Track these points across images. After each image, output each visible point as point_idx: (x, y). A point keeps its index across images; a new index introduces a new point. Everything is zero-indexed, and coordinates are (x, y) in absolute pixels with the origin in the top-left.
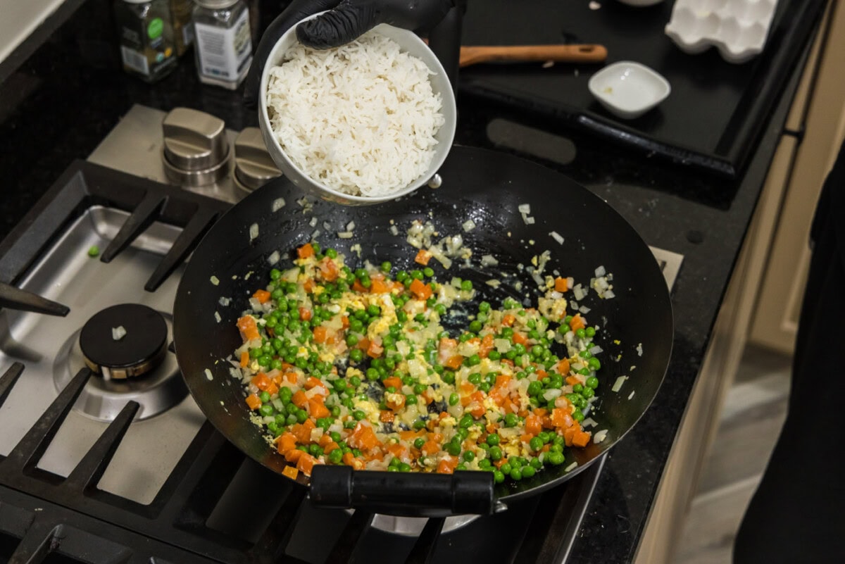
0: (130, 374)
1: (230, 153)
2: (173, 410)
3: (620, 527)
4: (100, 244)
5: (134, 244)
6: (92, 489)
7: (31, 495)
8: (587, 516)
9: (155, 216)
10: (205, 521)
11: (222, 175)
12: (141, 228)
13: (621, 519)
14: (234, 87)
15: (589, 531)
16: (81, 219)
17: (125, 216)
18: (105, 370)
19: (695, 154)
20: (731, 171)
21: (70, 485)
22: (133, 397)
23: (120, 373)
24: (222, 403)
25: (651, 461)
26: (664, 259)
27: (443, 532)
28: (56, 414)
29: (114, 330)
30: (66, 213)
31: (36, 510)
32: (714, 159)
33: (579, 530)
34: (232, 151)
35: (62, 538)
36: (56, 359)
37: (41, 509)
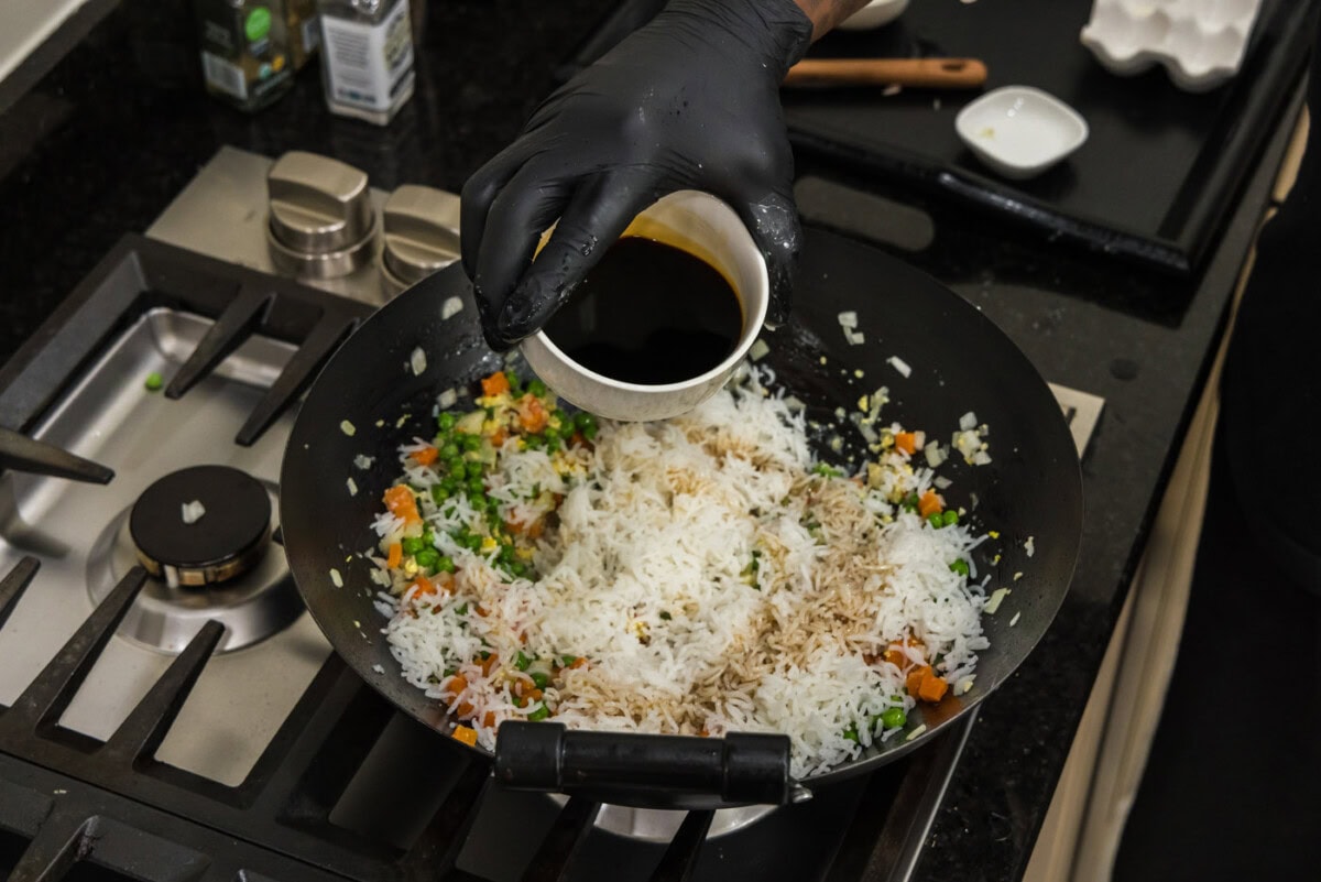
0: (211, 578)
1: (376, 226)
2: (279, 637)
3: (995, 831)
4: (165, 371)
5: (220, 370)
6: (146, 761)
7: (46, 768)
8: (941, 813)
9: (253, 326)
10: (328, 813)
11: (363, 258)
12: (231, 346)
13: (996, 819)
14: (383, 120)
15: (945, 837)
16: (134, 329)
17: (206, 325)
18: (170, 571)
19: (1126, 236)
20: (1182, 265)
21: (112, 753)
22: (216, 614)
23: (194, 577)
24: (358, 624)
25: (1047, 728)
26: (1072, 403)
27: (710, 835)
28: (90, 639)
29: (185, 507)
30: (111, 319)
31: (56, 792)
32: (1155, 245)
33: (928, 837)
34: (380, 222)
35: (98, 839)
36: (92, 552)
37: (64, 792)
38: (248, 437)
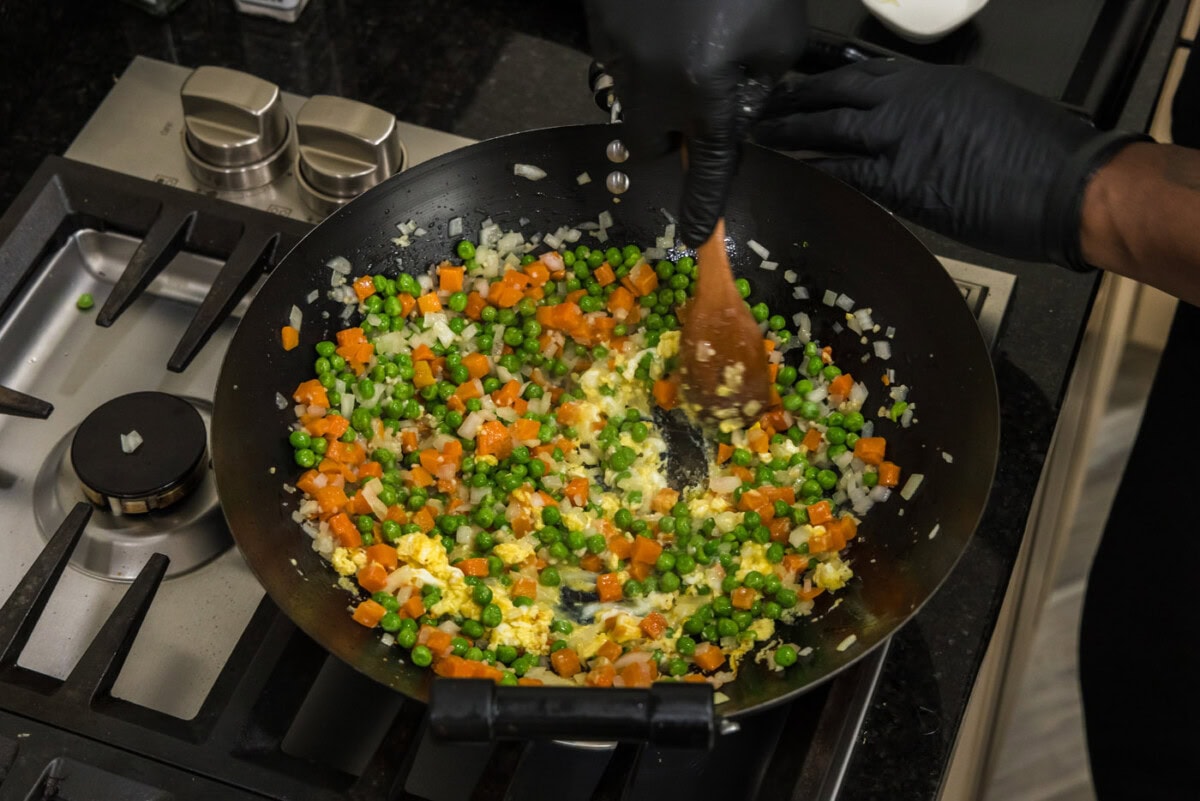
0: (153, 505)
1: (290, 137)
3: (923, 725)
4: (97, 290)
5: (150, 288)
6: (104, 699)
7: (9, 712)
8: (871, 709)
9: (178, 245)
10: (280, 743)
11: (280, 169)
12: (158, 266)
13: (924, 713)
14: (291, 17)
15: (876, 734)
16: (62, 250)
17: (135, 243)
18: (114, 502)
21: (70, 693)
23: (135, 506)
24: (294, 562)
25: (970, 617)
26: (985, 282)
28: (41, 580)
29: (123, 437)
30: (40, 245)
31: (19, 736)
33: (860, 732)
34: (294, 135)
35: (63, 779)
36: (38, 477)
37: (28, 735)
38: (180, 361)
